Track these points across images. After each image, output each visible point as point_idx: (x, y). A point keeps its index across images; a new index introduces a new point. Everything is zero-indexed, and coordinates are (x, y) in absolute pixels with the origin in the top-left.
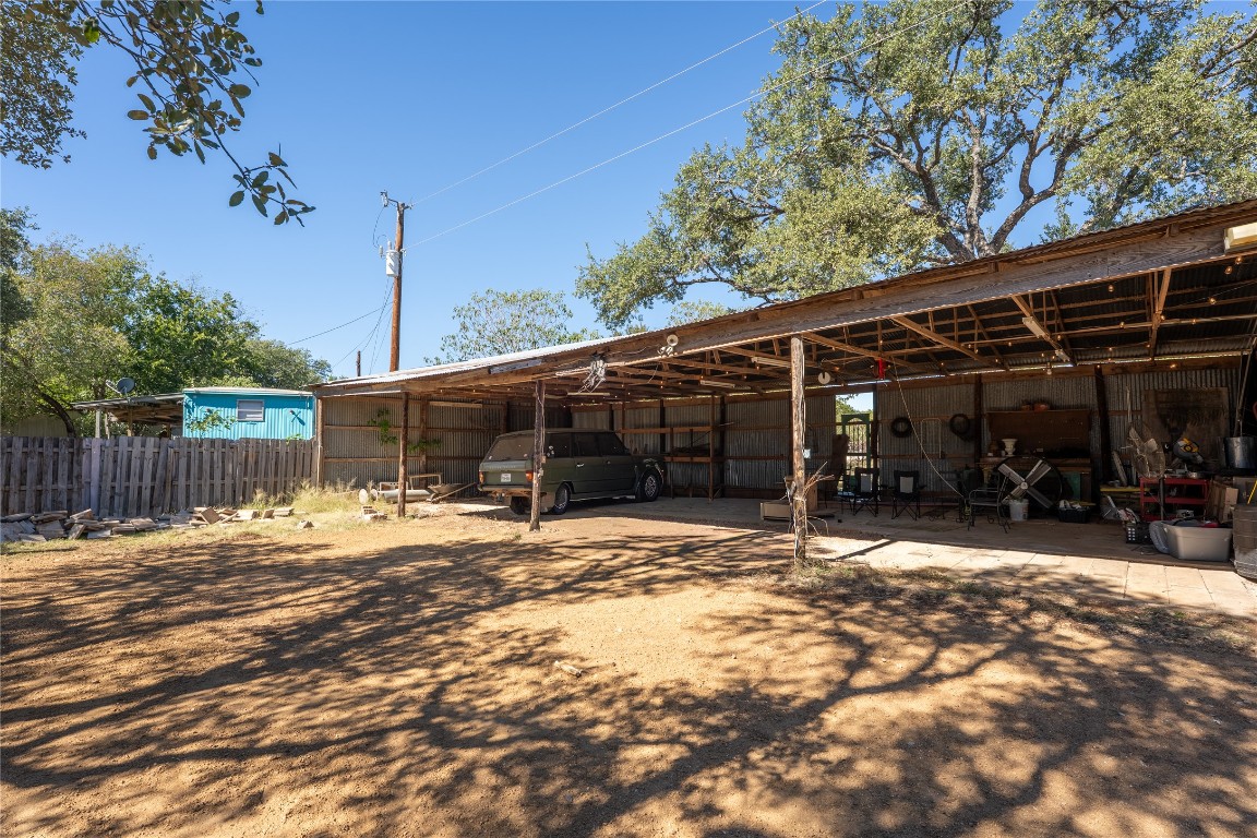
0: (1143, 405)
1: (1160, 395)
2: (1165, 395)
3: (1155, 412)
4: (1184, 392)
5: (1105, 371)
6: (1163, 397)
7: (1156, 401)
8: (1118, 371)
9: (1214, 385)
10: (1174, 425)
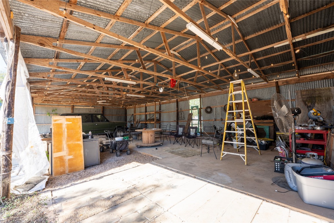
0: (296, 97)
1: (303, 92)
2: (305, 92)
3: (301, 100)
4: (314, 90)
5: (280, 84)
6: (305, 93)
7: (302, 95)
8: (285, 83)
9: (327, 86)
10: (309, 104)
